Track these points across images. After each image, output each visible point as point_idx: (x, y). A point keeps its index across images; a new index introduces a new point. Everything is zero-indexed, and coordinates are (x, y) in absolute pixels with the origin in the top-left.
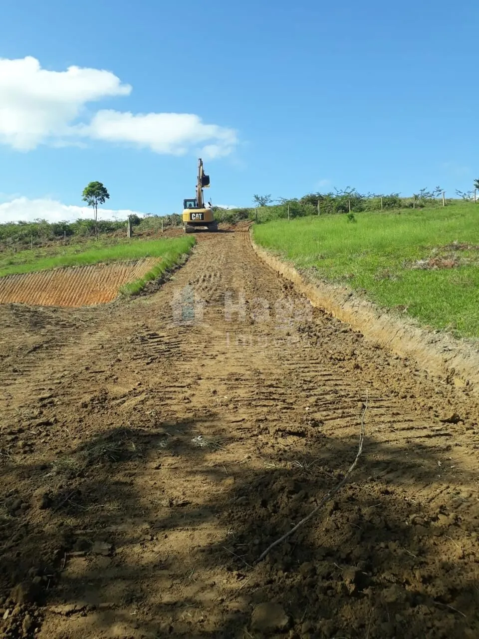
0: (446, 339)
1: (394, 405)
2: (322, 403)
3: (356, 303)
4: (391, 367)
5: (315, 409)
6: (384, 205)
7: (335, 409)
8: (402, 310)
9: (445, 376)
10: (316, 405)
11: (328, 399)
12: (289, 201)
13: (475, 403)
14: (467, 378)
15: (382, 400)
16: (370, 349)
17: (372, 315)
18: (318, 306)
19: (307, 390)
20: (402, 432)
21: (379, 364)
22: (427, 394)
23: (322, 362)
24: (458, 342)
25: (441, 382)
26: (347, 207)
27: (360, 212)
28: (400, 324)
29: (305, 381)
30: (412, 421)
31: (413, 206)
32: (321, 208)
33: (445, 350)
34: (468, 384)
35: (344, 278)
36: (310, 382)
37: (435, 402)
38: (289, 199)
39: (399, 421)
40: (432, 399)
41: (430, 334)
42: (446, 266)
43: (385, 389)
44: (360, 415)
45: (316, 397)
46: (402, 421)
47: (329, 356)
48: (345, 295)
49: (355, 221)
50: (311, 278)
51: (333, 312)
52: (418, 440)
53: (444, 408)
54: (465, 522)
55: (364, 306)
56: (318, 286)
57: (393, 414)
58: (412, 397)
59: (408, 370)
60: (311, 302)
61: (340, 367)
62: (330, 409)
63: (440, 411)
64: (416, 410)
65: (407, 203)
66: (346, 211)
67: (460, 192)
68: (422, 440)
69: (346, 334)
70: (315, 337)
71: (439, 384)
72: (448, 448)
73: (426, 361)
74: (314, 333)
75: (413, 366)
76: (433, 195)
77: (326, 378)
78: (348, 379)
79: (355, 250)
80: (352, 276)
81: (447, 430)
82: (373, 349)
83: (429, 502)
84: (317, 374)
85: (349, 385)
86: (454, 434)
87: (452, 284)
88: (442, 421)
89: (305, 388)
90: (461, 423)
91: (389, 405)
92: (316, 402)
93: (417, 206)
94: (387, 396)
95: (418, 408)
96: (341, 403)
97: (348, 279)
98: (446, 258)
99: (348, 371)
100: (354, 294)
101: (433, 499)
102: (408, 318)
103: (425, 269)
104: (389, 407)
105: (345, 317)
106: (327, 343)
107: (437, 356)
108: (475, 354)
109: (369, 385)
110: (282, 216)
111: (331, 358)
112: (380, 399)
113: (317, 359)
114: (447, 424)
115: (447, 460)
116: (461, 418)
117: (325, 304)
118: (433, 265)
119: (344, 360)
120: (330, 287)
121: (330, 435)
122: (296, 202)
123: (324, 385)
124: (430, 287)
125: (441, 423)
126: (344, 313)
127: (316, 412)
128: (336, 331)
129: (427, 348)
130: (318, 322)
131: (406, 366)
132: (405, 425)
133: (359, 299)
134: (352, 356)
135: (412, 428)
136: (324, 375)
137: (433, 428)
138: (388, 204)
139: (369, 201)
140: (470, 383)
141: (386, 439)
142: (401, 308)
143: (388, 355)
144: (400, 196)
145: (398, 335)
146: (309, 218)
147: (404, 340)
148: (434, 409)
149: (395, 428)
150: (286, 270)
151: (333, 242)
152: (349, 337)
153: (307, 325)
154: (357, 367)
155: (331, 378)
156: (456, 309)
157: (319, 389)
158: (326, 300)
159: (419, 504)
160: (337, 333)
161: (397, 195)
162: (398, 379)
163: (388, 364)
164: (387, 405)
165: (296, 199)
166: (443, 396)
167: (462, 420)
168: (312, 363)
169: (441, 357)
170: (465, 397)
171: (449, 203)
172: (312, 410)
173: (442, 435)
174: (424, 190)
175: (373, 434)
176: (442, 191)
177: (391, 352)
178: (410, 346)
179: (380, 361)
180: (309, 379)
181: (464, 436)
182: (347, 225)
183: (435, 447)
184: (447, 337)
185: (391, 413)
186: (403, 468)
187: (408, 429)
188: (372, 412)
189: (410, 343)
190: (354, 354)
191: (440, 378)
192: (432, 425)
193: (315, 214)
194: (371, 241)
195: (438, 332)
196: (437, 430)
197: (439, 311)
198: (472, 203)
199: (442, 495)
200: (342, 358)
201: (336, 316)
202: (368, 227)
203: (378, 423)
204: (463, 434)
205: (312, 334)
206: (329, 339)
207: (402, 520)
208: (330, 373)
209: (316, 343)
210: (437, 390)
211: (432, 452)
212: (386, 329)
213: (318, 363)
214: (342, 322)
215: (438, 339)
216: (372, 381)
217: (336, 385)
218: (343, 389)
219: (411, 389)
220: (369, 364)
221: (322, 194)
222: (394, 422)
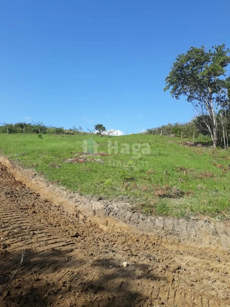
0: (77, 196)
1: (50, 231)
2: (11, 234)
3: (38, 179)
4: (51, 211)
5: (7, 238)
6: (56, 132)
7: (18, 237)
8: (59, 182)
9: (75, 214)
10: (7, 236)
11: (15, 231)
12: (8, 125)
13: (87, 226)
14: (84, 214)
15: (44, 229)
16: (43, 202)
17: (45, 185)
18: (19, 180)
19: (4, 227)
20: (51, 245)
21: (46, 210)
22: (66, 223)
23: (16, 211)
24: (82, 197)
25: (74, 217)
26: (38, 131)
27: (45, 134)
28: (57, 189)
29: (4, 222)
30: (57, 238)
31: (69, 134)
32: (25, 130)
33: (76, 201)
34: (85, 217)
35: (33, 166)
36: (7, 223)
37: (69, 227)
38: (8, 124)
39: (51, 239)
40: (68, 226)
41: (70, 194)
42: (80, 162)
43: (46, 223)
44: (31, 238)
45: (8, 231)
46: (52, 239)
47: (20, 207)
48: (33, 175)
49: (42, 138)
50: (16, 165)
51: (26, 183)
52: (58, 248)
53: (73, 230)
54: (74, 288)
55: (42, 181)
56: (19, 170)
57: (48, 236)
58: (59, 226)
59: (59, 212)
60: (15, 178)
61: (25, 213)
62: (15, 237)
63: (71, 232)
64: (60, 232)
65: (67, 132)
66: (38, 133)
67: (89, 130)
68: (60, 248)
69: (31, 195)
70: (15, 197)
71: (73, 218)
72: (72, 250)
73: (67, 207)
74: (14, 195)
75: (62, 210)
76: (78, 130)
77: (17, 220)
78: (28, 219)
79: (41, 152)
80: (37, 165)
81: (73, 241)
82: (44, 202)
83: (59, 281)
84: (11, 218)
85: (28, 222)
86: (76, 243)
87: (82, 170)
88: (71, 237)
89: (3, 227)
90: (79, 236)
91: (47, 231)
92: (8, 234)
93: (71, 134)
94: (47, 226)
95: (61, 231)
96: (22, 233)
97: (35, 166)
98: (81, 158)
99: (29, 215)
100: (37, 174)
101: (61, 278)
102: (61, 187)
103: (72, 163)
104: (47, 232)
105: (32, 186)
106: (20, 200)
107: (73, 204)
108: (88, 203)
109: (39, 221)
110: (4, 132)
111: (21, 208)
112: (43, 228)
113: (13, 209)
114: (73, 238)
115: (70, 257)
116: (80, 234)
117: (22, 179)
118: (75, 161)
119: (28, 209)
120: (26, 170)
121: (13, 252)
122: (12, 126)
123: (15, 224)
124: (73, 171)
125: (71, 238)
126: (32, 184)
127: (7, 240)
128: (26, 193)
129: (69, 201)
130: (18, 189)
131: (59, 210)
132: (53, 241)
133: (39, 177)
134: (33, 206)
135: (56, 242)
136: (15, 218)
137: (66, 241)
138: (58, 132)
139: (49, 129)
140: (86, 216)
141: (42, 250)
142: (58, 182)
143: (51, 205)
144: (64, 129)
145: (56, 194)
146: (18, 134)
147: (59, 197)
148: (68, 231)
149: (48, 243)
150: (3, 161)
151: (30, 147)
152: (33, 196)
153: (11, 191)
154: (34, 212)
155: (19, 220)
156: (82, 182)
157: (11, 226)
158: (23, 177)
159: (54, 283)
160: (27, 194)
161: (63, 128)
162: (54, 217)
163: (50, 210)
164: (46, 232)
165: (13, 124)
166: (74, 224)
167: (80, 235)
168: (10, 212)
169: (74, 205)
170: (83, 223)
171: (84, 134)
172: (5, 238)
173: (70, 244)
174: (75, 127)
175: (36, 248)
176: (82, 129)
177: (52, 203)
178: (61, 200)
179: (46, 208)
180: (6, 221)
181: (80, 243)
182: (38, 139)
183: (66, 251)
184: (77, 195)
185: (47, 235)
186: (49, 265)
187: (54, 243)
188: (38, 236)
189: (61, 199)
190: (34, 205)
191: (73, 215)
192: (66, 239)
193: (22, 133)
194: (49, 148)
195: (74, 193)
196: (68, 242)
197: (75, 183)
198: (94, 135)
199: (66, 275)
200: (27, 208)
201: (28, 185)
202: (48, 142)
203: (40, 242)
204: (80, 242)
205: (13, 196)
206: (22, 198)
207: (43, 294)
208: (19, 216)
209: (15, 201)
210: (71, 221)
211: (64, 254)
212: (51, 192)
213: (13, 212)
214: (30, 189)
215: (73, 196)
216: (41, 219)
217: (21, 223)
218: (24, 225)
219: (59, 221)
220: (41, 210)
221: (26, 123)
222: (48, 240)
